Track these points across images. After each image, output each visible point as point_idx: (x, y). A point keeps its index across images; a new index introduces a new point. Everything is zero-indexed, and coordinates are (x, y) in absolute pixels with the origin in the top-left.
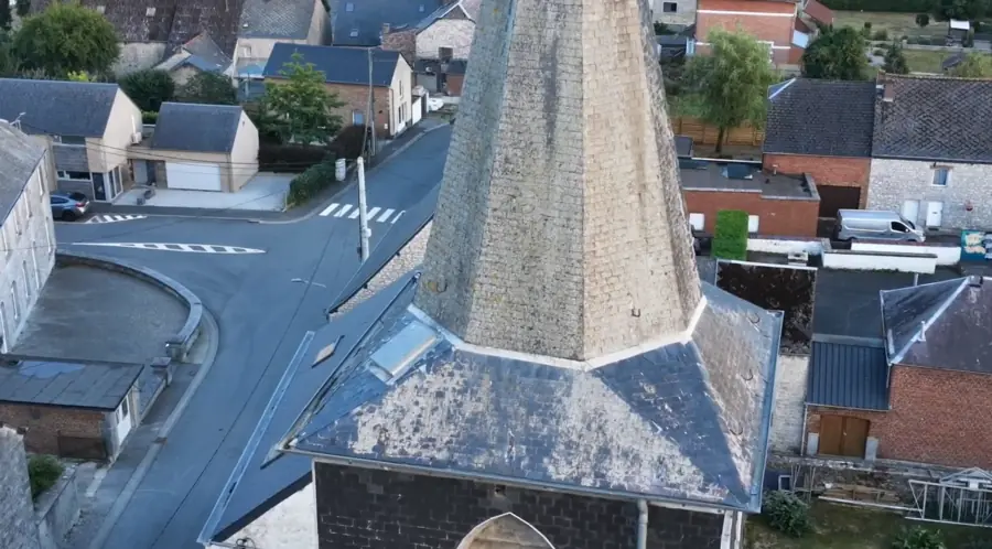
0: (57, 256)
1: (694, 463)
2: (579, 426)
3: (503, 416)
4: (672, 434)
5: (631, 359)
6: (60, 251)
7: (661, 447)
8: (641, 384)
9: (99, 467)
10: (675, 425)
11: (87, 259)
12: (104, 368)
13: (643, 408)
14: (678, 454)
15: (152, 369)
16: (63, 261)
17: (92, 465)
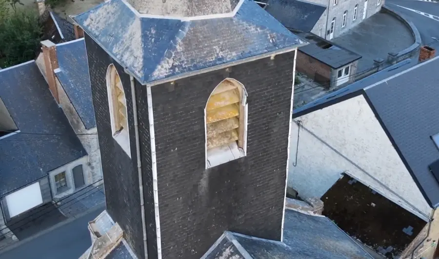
0: (382, 8)
1: (143, 62)
2: (128, 36)
3: (116, 26)
4: (145, 49)
5: (157, 19)
6: (384, 6)
7: (139, 53)
8: (152, 29)
9: (324, 90)
10: (149, 47)
11: (393, 12)
12: (347, 53)
13: (145, 37)
14: (141, 56)
15: (374, 62)
16: (384, 10)
17: (323, 88)
